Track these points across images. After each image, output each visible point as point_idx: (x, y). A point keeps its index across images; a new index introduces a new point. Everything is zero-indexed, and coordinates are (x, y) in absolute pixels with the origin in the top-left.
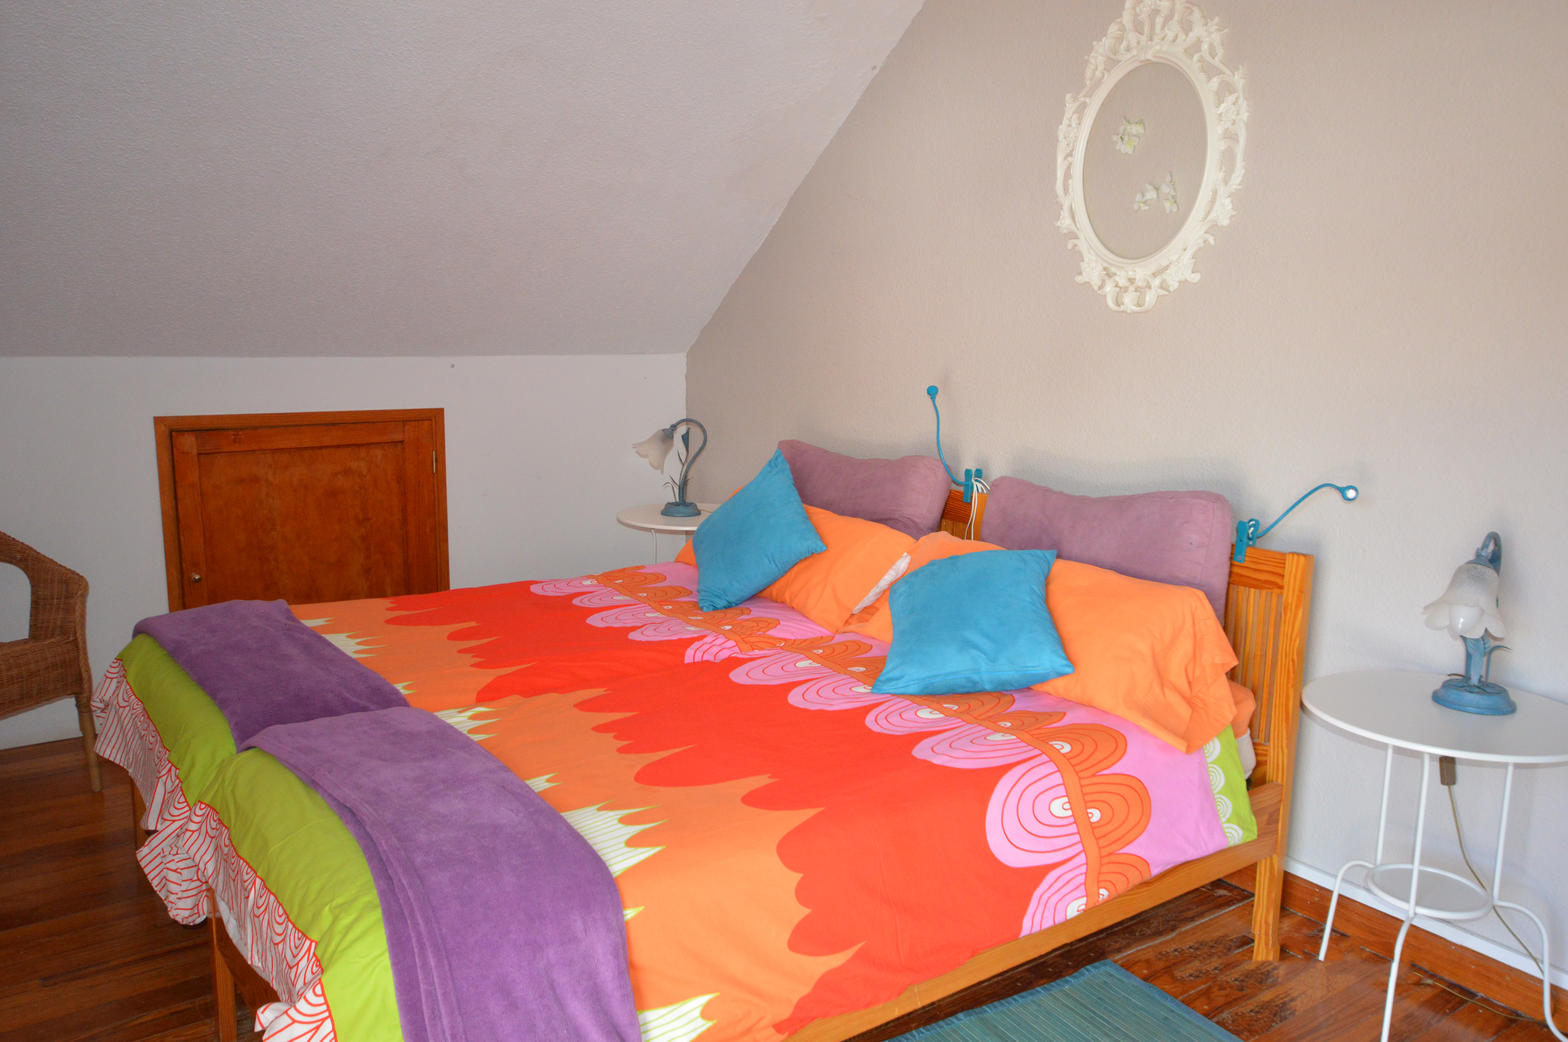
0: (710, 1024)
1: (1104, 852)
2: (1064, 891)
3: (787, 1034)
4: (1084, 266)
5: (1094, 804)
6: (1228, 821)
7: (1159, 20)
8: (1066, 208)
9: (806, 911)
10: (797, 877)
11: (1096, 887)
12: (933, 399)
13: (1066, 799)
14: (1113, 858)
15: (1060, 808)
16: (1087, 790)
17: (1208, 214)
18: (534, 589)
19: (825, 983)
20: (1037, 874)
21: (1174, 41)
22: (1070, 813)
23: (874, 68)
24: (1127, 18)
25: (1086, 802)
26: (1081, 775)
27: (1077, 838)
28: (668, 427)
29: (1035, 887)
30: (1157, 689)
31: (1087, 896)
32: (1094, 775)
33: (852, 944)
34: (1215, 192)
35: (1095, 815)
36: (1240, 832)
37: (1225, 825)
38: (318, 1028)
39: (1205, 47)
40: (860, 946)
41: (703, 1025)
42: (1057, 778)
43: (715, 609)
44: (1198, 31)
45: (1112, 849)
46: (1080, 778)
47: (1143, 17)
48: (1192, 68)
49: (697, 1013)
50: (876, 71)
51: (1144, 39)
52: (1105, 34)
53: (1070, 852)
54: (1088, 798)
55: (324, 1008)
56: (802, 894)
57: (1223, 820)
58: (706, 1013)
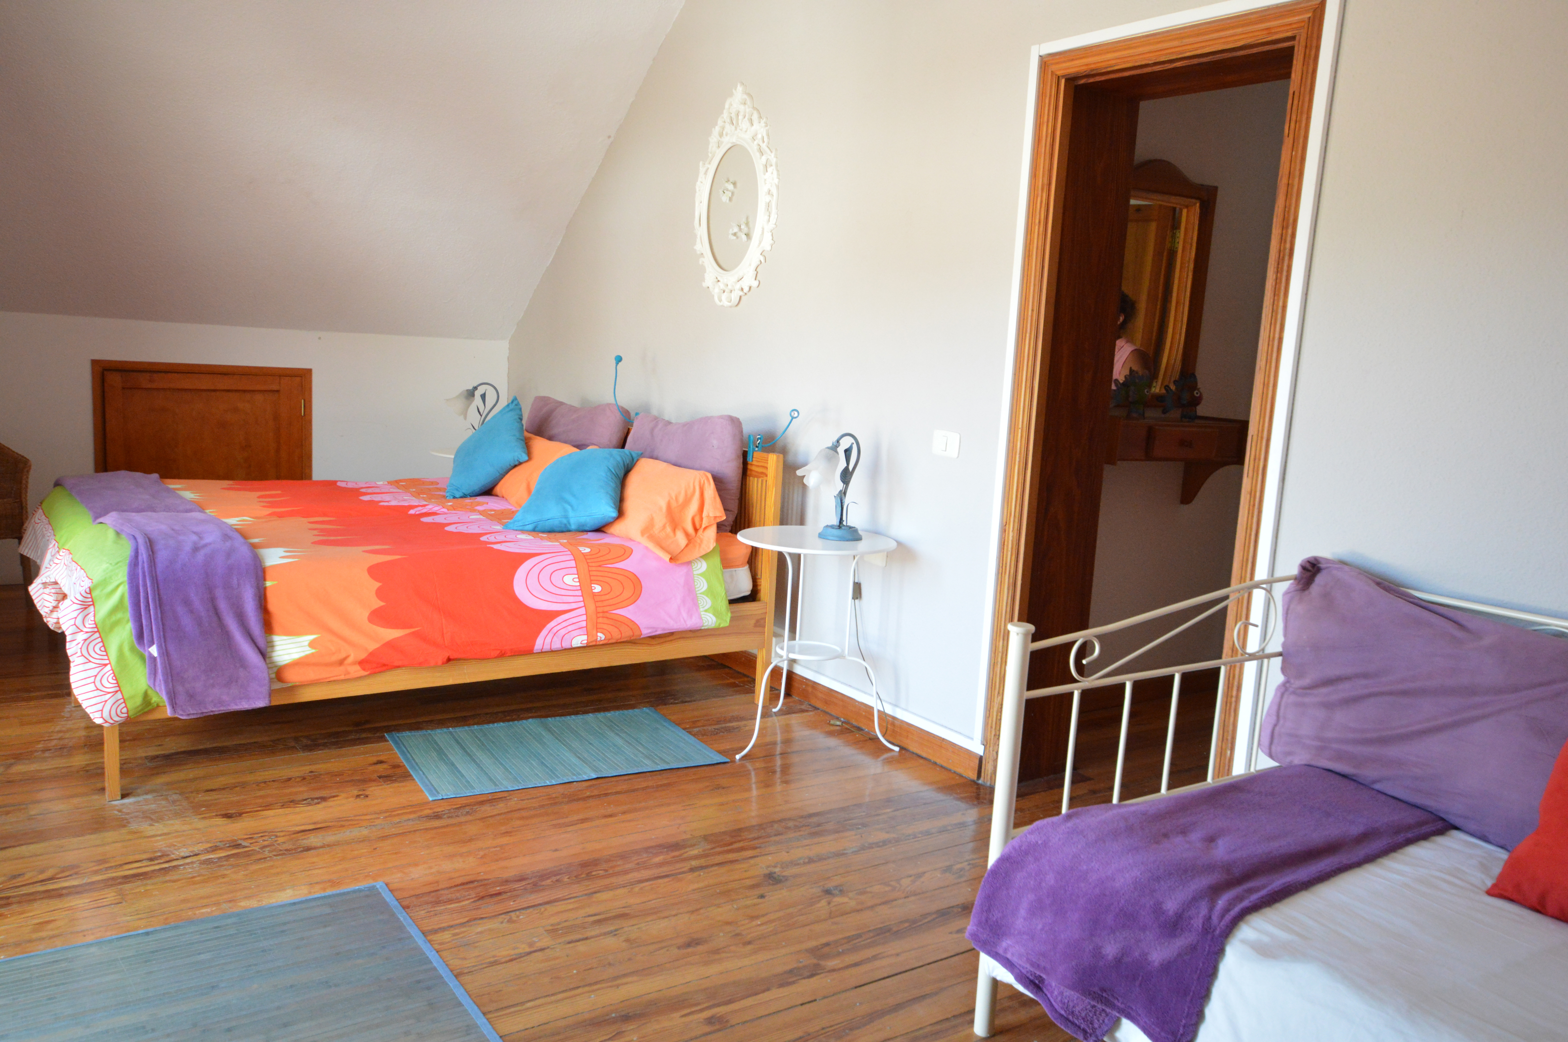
0: (314, 651)
1: (600, 610)
2: (570, 628)
3: (368, 673)
4: (706, 275)
5: (598, 582)
6: (706, 611)
7: (740, 117)
8: (698, 237)
9: (382, 604)
10: (378, 585)
11: (595, 632)
12: (617, 364)
13: (577, 576)
14: (607, 615)
15: (571, 580)
16: (592, 573)
17: (760, 243)
18: (339, 484)
19: (390, 645)
20: (551, 615)
21: (746, 131)
22: (578, 584)
23: (609, 137)
24: (725, 115)
25: (591, 580)
26: (590, 564)
27: (581, 599)
28: (471, 388)
29: (549, 622)
30: (669, 529)
31: (587, 634)
32: (600, 566)
33: (411, 627)
34: (763, 229)
35: (597, 589)
36: (714, 619)
37: (702, 613)
38: (86, 608)
39: (759, 136)
40: (416, 629)
41: (309, 651)
42: (573, 564)
43: (454, 497)
44: (756, 126)
45: (606, 609)
46: (589, 566)
47: (733, 115)
48: (753, 149)
49: (307, 643)
50: (611, 139)
51: (733, 128)
52: (716, 124)
53: (574, 606)
54: (592, 578)
55: (90, 600)
56: (379, 593)
57: (701, 609)
58: (312, 644)
